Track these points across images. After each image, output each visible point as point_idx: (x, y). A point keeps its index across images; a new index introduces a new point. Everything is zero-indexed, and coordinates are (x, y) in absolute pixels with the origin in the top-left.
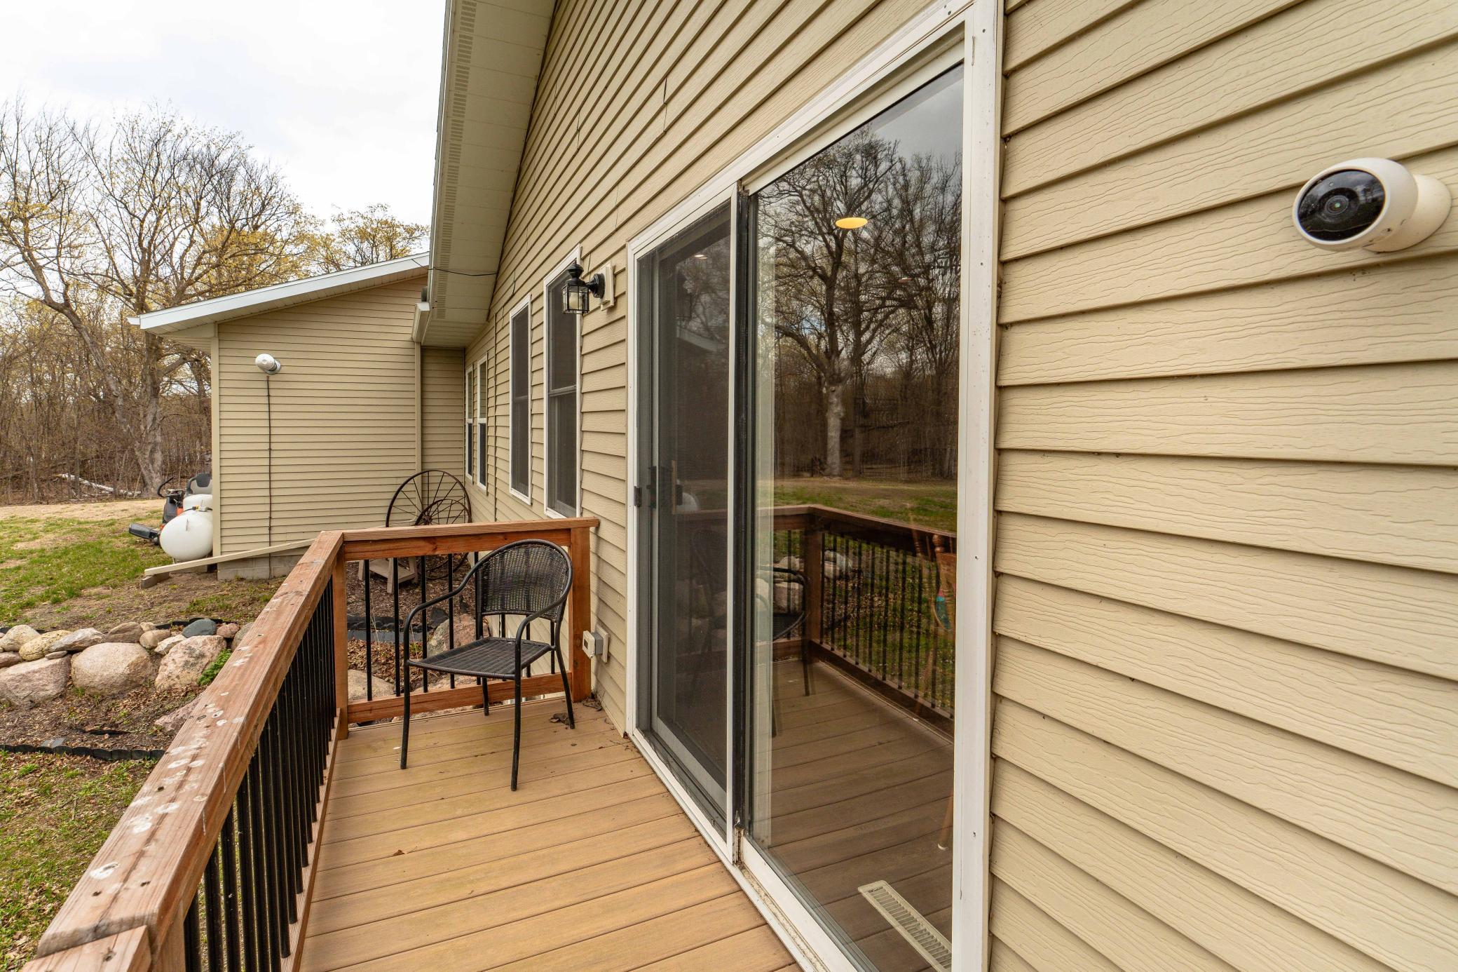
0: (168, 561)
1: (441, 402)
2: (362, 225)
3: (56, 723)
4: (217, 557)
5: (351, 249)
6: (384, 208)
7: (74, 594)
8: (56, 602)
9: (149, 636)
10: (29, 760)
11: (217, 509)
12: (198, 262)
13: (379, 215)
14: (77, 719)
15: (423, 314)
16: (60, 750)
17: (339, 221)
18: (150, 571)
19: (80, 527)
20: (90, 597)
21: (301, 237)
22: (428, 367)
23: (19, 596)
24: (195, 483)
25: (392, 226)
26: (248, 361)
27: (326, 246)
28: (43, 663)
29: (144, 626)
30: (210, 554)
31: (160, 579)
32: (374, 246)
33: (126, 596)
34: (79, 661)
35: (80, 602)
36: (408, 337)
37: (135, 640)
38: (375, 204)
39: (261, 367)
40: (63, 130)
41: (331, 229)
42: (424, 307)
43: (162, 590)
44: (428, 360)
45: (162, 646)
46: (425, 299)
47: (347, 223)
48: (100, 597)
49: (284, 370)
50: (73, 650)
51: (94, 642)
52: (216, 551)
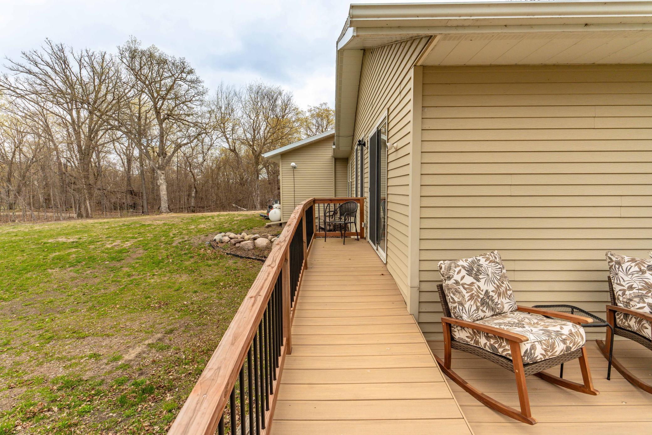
0: (271, 222)
1: (340, 176)
2: (318, 112)
3: (253, 254)
4: (282, 221)
5: (314, 122)
6: (325, 104)
7: (252, 228)
8: (248, 230)
9: (270, 237)
10: (250, 261)
11: (282, 208)
12: (268, 132)
13: (324, 107)
14: (257, 254)
15: (334, 149)
16: (255, 259)
17: (310, 111)
18: (267, 224)
19: (246, 215)
20: (255, 229)
21: (298, 120)
22: (337, 165)
23: (240, 228)
24: (274, 202)
25: (328, 111)
26: (288, 165)
27: (306, 121)
28: (249, 241)
29: (269, 235)
30: (280, 220)
31: (269, 226)
32: (322, 119)
33: (262, 229)
34: (256, 241)
35: (253, 230)
36: (331, 155)
37: (267, 238)
38: (322, 103)
39: (292, 167)
40: (233, 93)
41: (308, 114)
42: (334, 147)
43: (270, 229)
44: (337, 162)
45: (273, 240)
46: (334, 145)
47: (313, 112)
48: (257, 229)
49: (298, 167)
50: (255, 239)
51: (259, 237)
52: (282, 220)
